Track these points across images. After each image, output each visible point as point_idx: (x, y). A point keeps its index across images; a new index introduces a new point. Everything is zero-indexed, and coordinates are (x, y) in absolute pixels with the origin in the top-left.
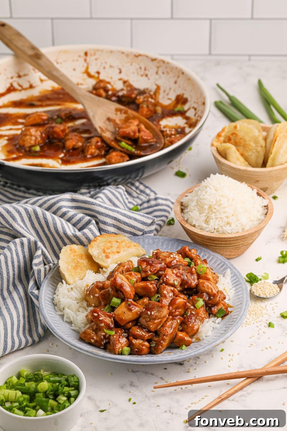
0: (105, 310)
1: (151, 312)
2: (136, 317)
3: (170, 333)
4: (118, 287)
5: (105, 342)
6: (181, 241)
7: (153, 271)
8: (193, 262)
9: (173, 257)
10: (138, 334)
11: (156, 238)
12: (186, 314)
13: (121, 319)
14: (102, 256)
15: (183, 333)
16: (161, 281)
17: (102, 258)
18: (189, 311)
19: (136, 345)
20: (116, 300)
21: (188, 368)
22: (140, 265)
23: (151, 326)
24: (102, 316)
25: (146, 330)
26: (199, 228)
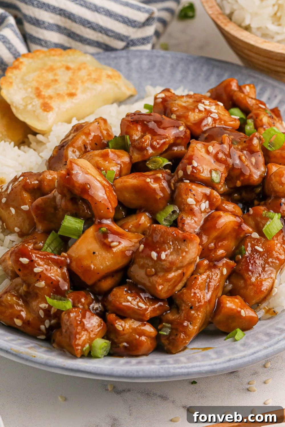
0: (46, 246)
1: (159, 254)
2: (121, 263)
3: (205, 302)
4: (77, 192)
5: (47, 326)
6: (217, 63)
7: (158, 146)
8: (251, 118)
9: (205, 109)
10: (129, 308)
11: (158, 57)
12: (241, 253)
13: (87, 270)
14: (33, 106)
15: (237, 300)
16: (181, 173)
17: (34, 111)
18: (249, 244)
19: (124, 334)
20: (72, 222)
21: (247, 381)
22: (127, 133)
23: (160, 287)
24: (41, 263)
25: (147, 295)
26: (259, 33)
